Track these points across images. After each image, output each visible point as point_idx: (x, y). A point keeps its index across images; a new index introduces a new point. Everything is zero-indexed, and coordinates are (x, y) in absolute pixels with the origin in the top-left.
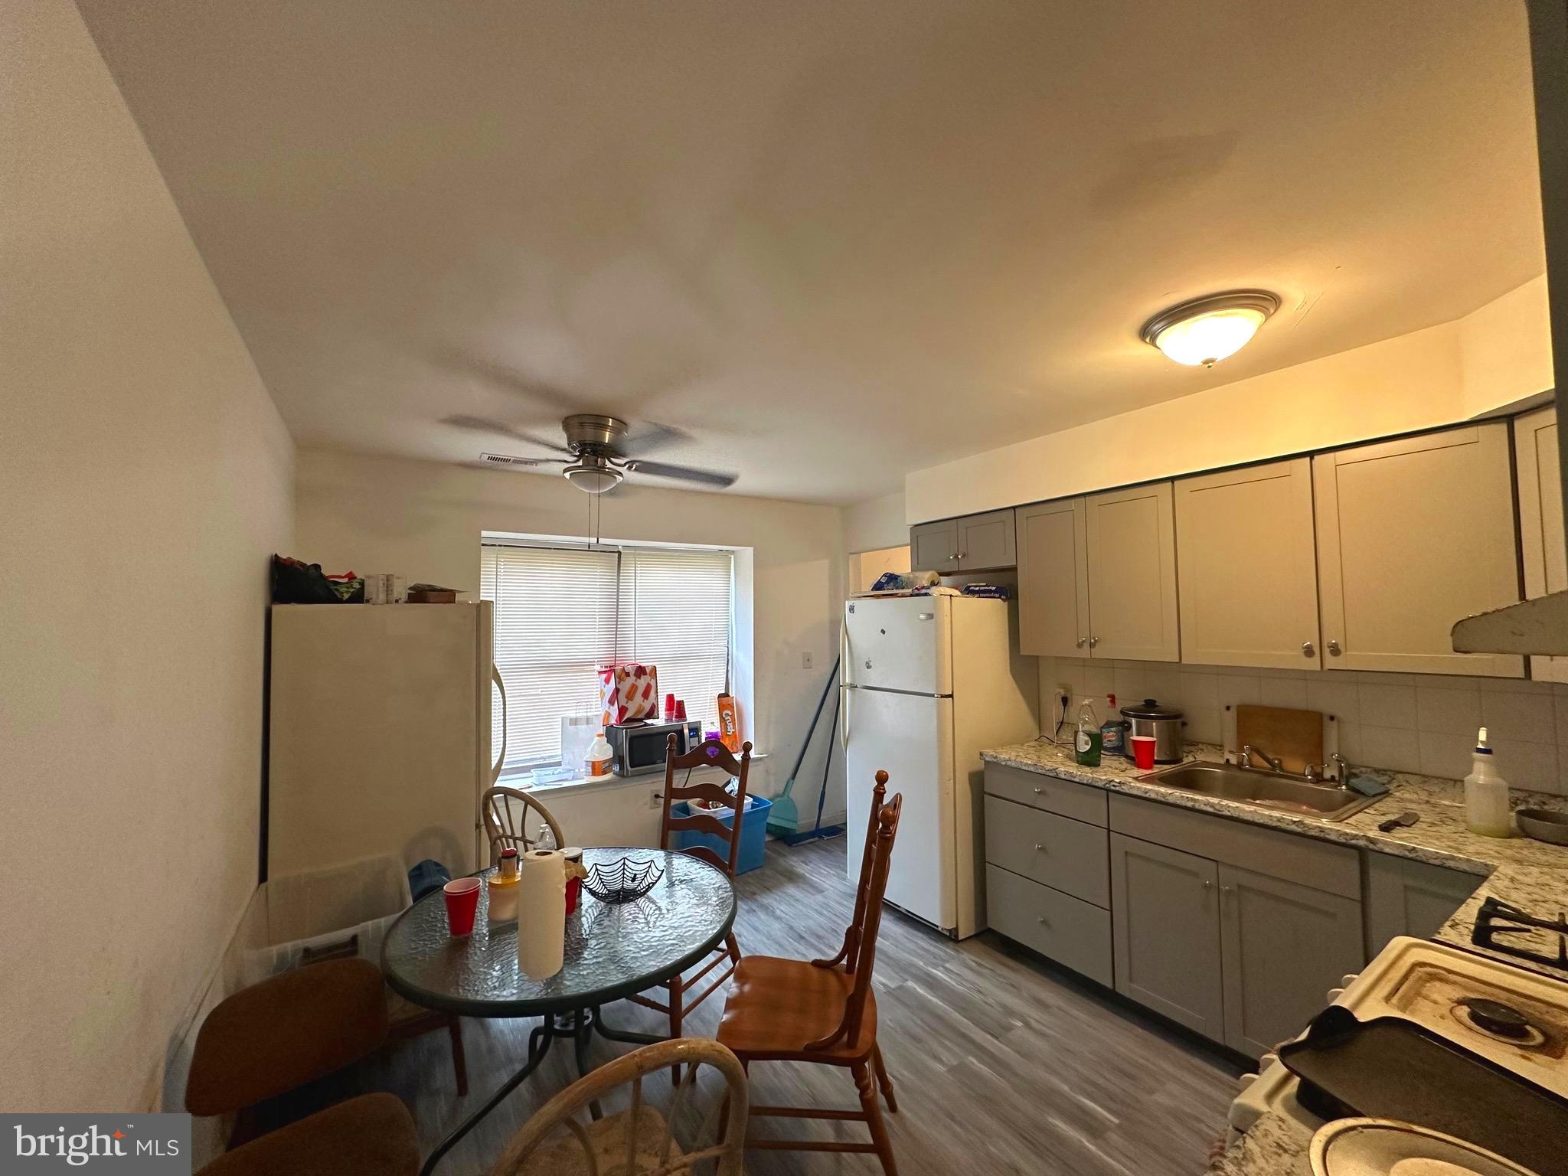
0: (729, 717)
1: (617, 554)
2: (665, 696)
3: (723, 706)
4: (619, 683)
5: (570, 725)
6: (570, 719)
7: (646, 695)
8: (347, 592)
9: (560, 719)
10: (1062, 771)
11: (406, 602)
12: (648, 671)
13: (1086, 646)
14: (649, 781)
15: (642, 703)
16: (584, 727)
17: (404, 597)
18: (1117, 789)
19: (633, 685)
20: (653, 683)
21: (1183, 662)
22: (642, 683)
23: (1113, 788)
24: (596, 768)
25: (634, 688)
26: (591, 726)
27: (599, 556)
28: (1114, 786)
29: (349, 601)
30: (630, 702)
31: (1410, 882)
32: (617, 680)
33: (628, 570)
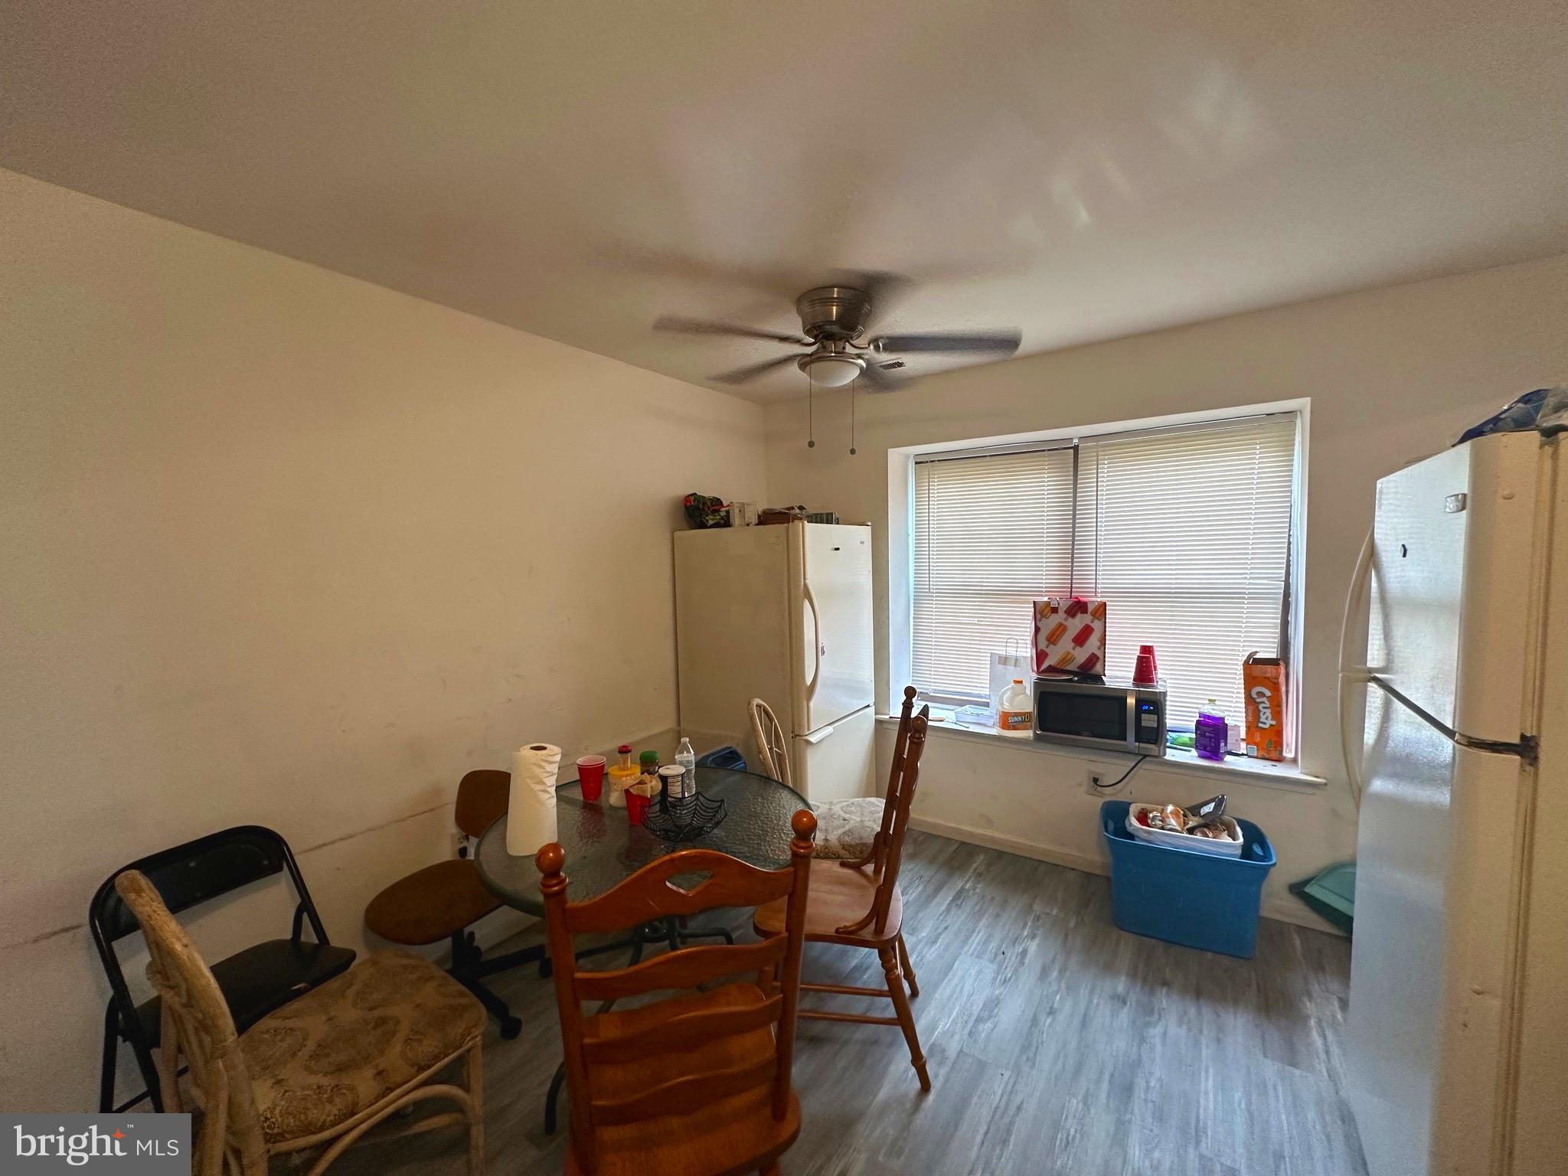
0: (1264, 699)
1: (1072, 451)
2: (1139, 648)
3: (1254, 678)
4: (1040, 621)
5: (999, 663)
6: (1000, 657)
7: (1081, 639)
8: (713, 520)
9: (989, 655)
11: (757, 525)
12: (1090, 608)
14: (1085, 757)
15: (1072, 651)
16: (1011, 668)
17: (755, 520)
19: (1061, 624)
20: (1096, 625)
22: (1076, 624)
24: (1007, 720)
25: (1061, 629)
26: (1018, 669)
27: (1050, 456)
29: (712, 526)
30: (1051, 646)
32: (1038, 616)
33: (1087, 472)
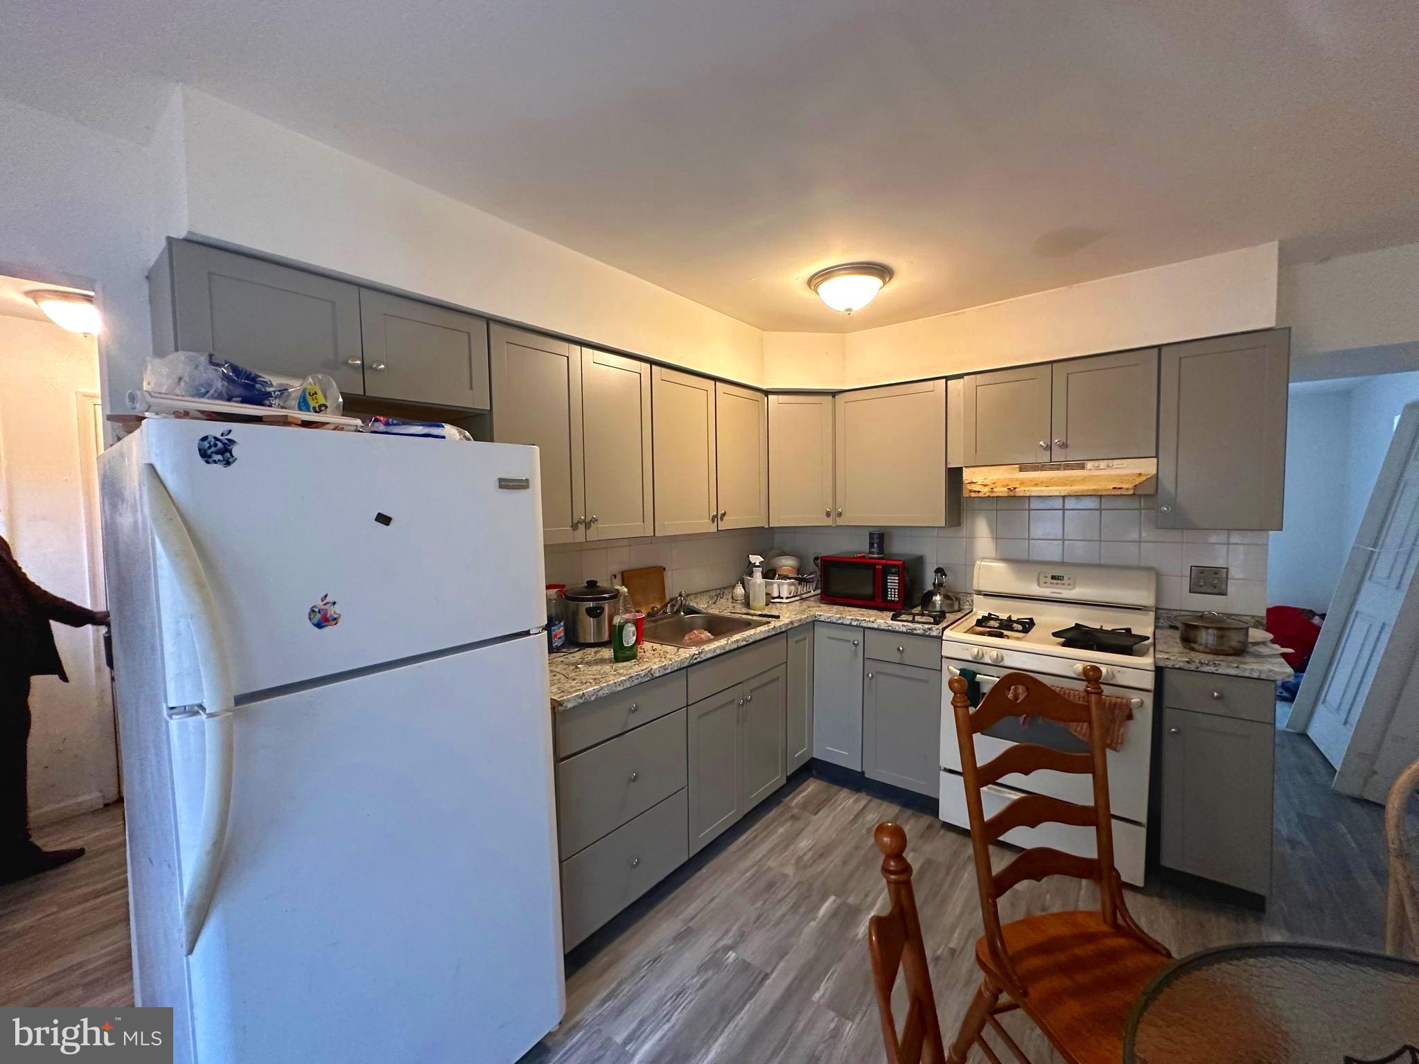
10: (656, 669)
13: (582, 527)
18: (698, 660)
21: (656, 535)
23: (695, 661)
28: (696, 659)
31: (796, 639)
